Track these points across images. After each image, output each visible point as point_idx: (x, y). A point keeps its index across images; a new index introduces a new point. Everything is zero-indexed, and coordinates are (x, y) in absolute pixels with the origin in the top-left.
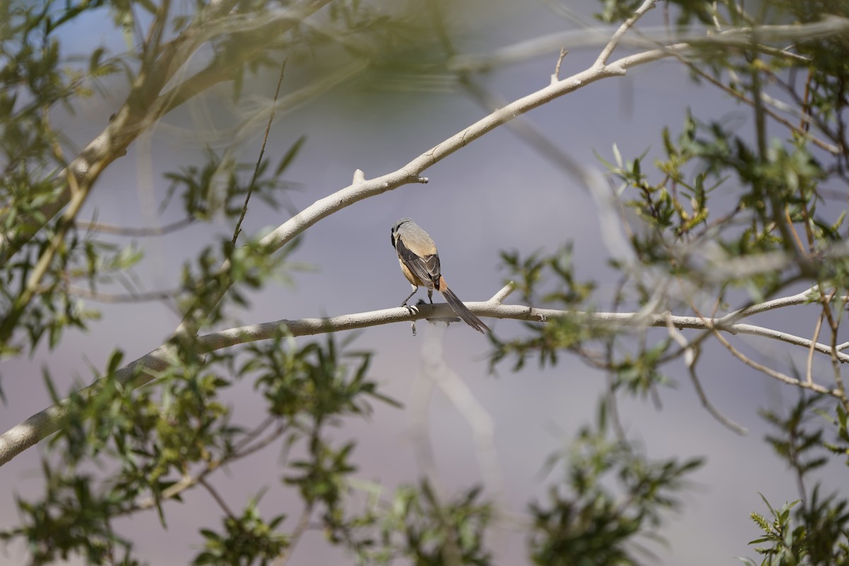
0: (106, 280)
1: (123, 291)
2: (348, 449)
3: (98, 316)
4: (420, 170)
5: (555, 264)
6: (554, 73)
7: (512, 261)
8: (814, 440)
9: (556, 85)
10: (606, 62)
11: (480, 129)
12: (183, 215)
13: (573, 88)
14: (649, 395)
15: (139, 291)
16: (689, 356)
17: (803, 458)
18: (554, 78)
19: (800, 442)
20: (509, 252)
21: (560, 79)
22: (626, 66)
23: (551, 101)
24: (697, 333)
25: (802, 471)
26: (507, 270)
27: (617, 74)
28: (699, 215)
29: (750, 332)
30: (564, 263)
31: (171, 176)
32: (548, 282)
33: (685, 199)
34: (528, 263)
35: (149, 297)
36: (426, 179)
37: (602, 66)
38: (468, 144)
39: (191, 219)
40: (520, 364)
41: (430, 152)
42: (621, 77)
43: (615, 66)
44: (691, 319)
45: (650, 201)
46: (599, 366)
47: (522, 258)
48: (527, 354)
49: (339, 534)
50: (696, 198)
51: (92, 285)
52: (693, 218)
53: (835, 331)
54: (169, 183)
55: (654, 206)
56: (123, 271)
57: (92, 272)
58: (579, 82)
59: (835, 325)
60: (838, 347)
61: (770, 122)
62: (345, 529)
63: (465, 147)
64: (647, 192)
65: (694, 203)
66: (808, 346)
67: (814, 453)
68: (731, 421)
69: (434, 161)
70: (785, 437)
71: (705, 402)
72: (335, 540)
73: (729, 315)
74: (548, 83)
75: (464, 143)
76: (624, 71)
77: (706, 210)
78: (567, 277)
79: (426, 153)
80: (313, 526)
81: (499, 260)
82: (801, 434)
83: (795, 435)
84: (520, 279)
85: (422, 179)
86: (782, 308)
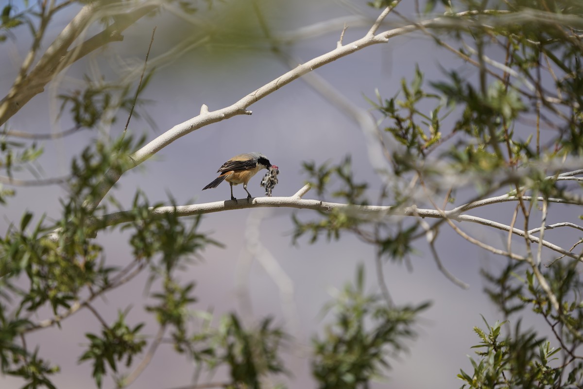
0: (18, 169)
1: (32, 178)
2: (189, 288)
3: (13, 193)
4: (247, 106)
5: (339, 171)
6: (339, 41)
7: (310, 168)
8: (517, 292)
9: (340, 49)
10: (375, 34)
11: (288, 78)
12: (72, 124)
13: (352, 51)
14: (404, 261)
15: (42, 178)
16: (430, 236)
17: (509, 304)
18: (339, 44)
19: (507, 294)
20: (309, 162)
21: (343, 44)
22: (388, 37)
23: (337, 60)
24: (434, 220)
25: (507, 312)
26: (306, 174)
27: (382, 42)
28: (434, 137)
29: (471, 220)
30: (346, 171)
31: (62, 97)
32: (335, 184)
33: (425, 126)
34: (321, 170)
35: (50, 182)
36: (251, 112)
37: (372, 36)
38: (280, 89)
39: (78, 127)
40: (314, 239)
41: (253, 93)
42: (385, 44)
43: (382, 36)
44: (431, 211)
45: (401, 128)
46: (370, 242)
47: (317, 167)
48: (319, 232)
49: (183, 346)
50: (433, 125)
51: (9, 173)
52: (431, 139)
53: (527, 218)
54: (61, 102)
55: (404, 131)
56: (30, 163)
57: (9, 164)
58: (356, 47)
59: (527, 214)
60: (530, 232)
61: (489, 78)
62: (187, 343)
63: (278, 90)
64: (399, 121)
65: (431, 129)
66: (508, 230)
67: (516, 301)
68: (458, 280)
69: (256, 100)
70: (497, 289)
71: (440, 266)
72: (180, 350)
73: (456, 209)
74: (335, 47)
75: (277, 88)
76: (387, 39)
77: (439, 134)
78: (348, 180)
79: (251, 94)
80: (166, 341)
81: (301, 168)
82: (509, 288)
83: (504, 289)
84: (315, 181)
85: (248, 111)
86: (493, 204)
